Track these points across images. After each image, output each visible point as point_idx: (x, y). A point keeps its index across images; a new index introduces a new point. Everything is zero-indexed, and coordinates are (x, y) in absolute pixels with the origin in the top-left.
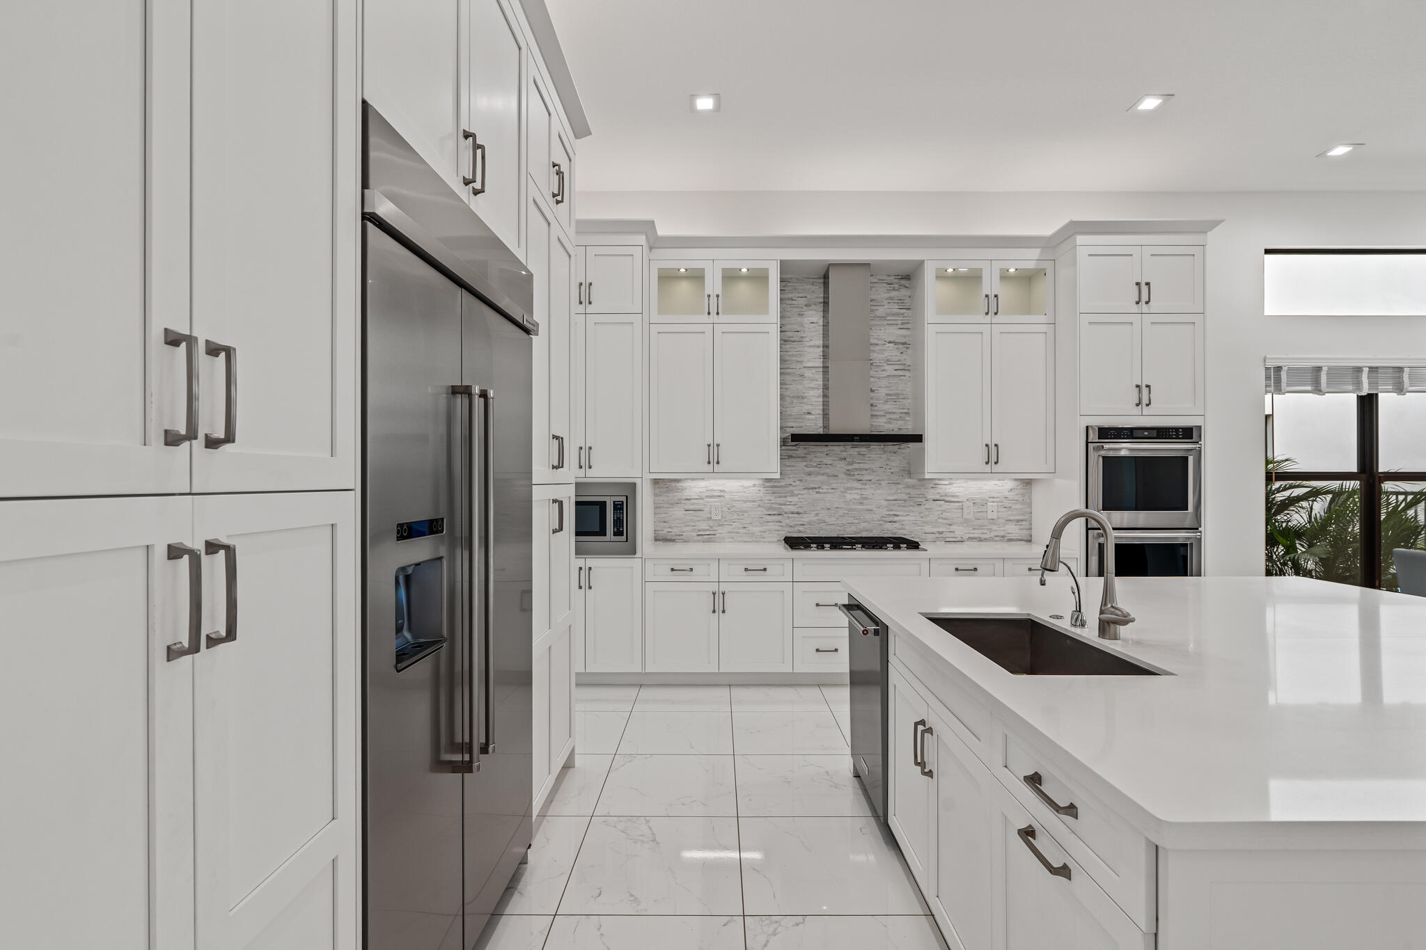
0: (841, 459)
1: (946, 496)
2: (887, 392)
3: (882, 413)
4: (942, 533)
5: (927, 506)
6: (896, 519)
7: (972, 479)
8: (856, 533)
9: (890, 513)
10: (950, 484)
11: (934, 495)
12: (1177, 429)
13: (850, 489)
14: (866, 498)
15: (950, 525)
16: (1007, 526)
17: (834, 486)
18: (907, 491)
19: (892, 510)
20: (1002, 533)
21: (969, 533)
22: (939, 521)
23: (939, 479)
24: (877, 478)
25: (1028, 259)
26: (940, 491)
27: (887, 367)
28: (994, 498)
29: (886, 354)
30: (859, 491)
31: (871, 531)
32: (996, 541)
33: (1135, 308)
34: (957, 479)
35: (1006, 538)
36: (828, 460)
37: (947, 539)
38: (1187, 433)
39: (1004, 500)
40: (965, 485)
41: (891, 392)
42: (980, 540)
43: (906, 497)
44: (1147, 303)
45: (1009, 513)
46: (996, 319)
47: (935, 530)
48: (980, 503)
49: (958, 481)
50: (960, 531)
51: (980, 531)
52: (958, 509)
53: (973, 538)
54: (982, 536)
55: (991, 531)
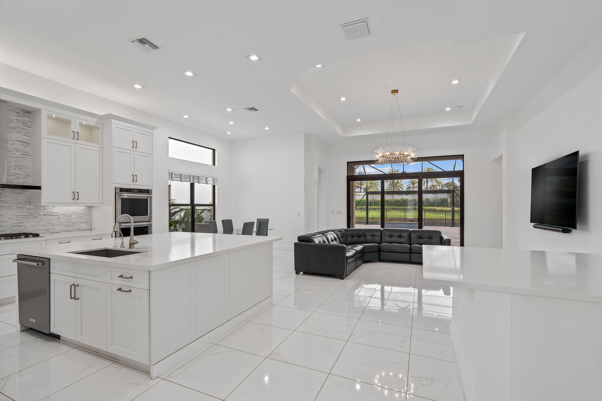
1: (51, 213)
2: (16, 164)
3: (13, 174)
4: (48, 229)
5: (40, 218)
7: (66, 206)
9: (18, 222)
10: (53, 208)
11: (44, 213)
12: (145, 190)
15: (53, 226)
16: (81, 225)
18: (28, 211)
19: (19, 221)
20: (79, 228)
21: (63, 229)
22: (47, 224)
23: (47, 206)
24: (9, 205)
25: (92, 122)
26: (47, 211)
27: (15, 152)
28: (75, 213)
29: (15, 146)
31: (6, 231)
32: (76, 231)
33: (132, 149)
34: (56, 206)
35: (81, 229)
37: (51, 232)
38: (148, 191)
39: (80, 214)
40: (61, 208)
41: (18, 165)
42: (68, 231)
43: (28, 214)
44: (136, 148)
45: (82, 219)
46: (77, 142)
47: (45, 228)
48: (68, 216)
49: (58, 207)
50: (57, 228)
51: (68, 227)
52: (57, 219)
53: (65, 231)
54: (70, 229)
55: (73, 227)
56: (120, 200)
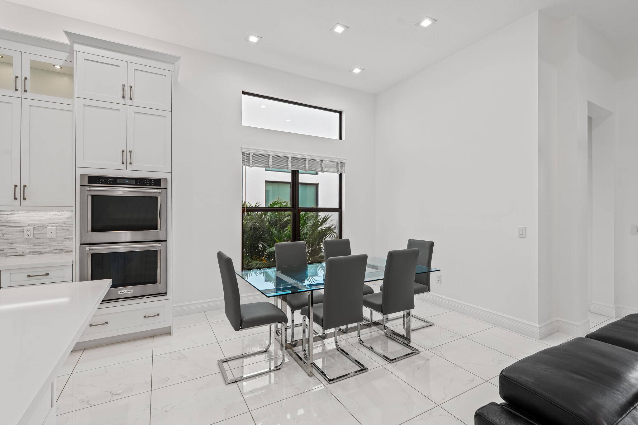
1: (7, 222)
4: (3, 250)
7: (34, 211)
10: (11, 214)
12: (150, 180)
15: (11, 243)
16: (65, 243)
20: (61, 248)
21: (30, 249)
22: (1, 241)
25: (57, 58)
26: (1, 219)
28: (53, 223)
32: (55, 253)
33: (122, 101)
34: (18, 211)
35: (64, 250)
37: (8, 254)
38: (157, 183)
39: (63, 225)
40: (27, 214)
42: (41, 253)
44: (130, 98)
45: (67, 233)
46: (25, 95)
48: (40, 228)
50: (19, 248)
51: (40, 247)
52: (19, 232)
53: (34, 252)
54: (43, 250)
55: (50, 246)
56: (90, 198)
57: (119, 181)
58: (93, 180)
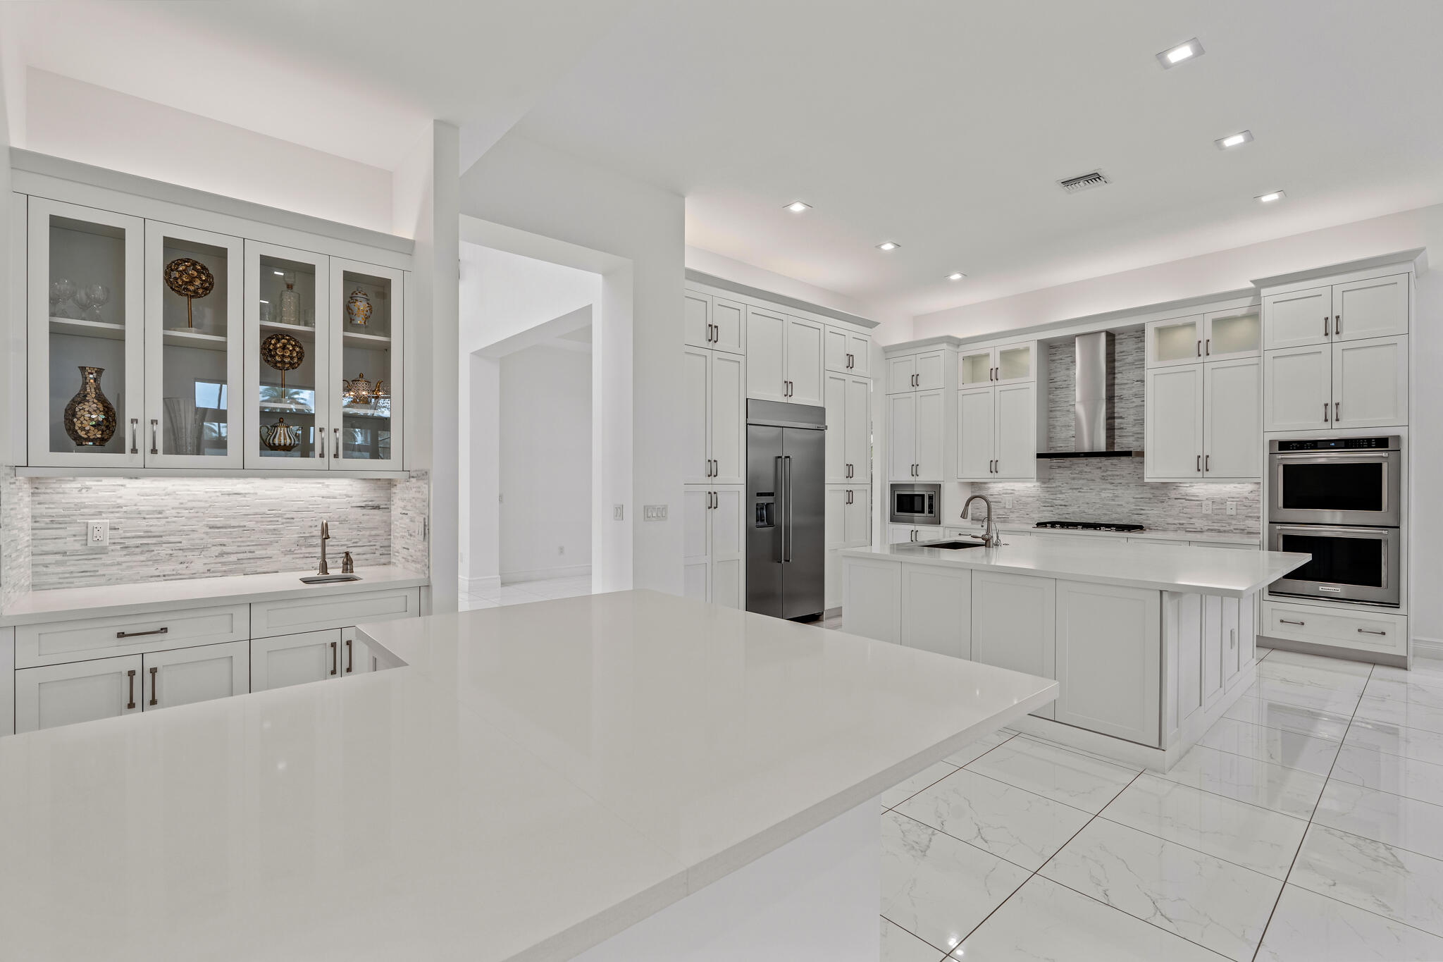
0: (1098, 468)
1: (1187, 495)
2: (1136, 418)
3: (1131, 434)
4: (1183, 524)
5: (1170, 503)
6: (1142, 512)
7: (1213, 483)
8: (1108, 521)
9: (1138, 508)
10: (1190, 486)
11: (1176, 494)
12: (1369, 440)
13: (1105, 489)
14: (1117, 496)
15: (1191, 518)
16: (1247, 522)
17: (1092, 487)
18: (1152, 491)
19: (1139, 506)
20: (1242, 527)
21: (1208, 525)
22: (1181, 515)
23: (1180, 483)
24: (1127, 482)
25: (1240, 307)
26: (1181, 492)
27: (1135, 400)
28: (1233, 498)
29: (1134, 390)
30: (1111, 491)
31: (1122, 520)
32: (1235, 533)
33: (1325, 339)
34: (1197, 483)
35: (1246, 531)
36: (1087, 469)
37: (1188, 530)
38: (1382, 443)
39: (1244, 500)
40: (1205, 487)
41: (1138, 418)
42: (1219, 531)
43: (1151, 496)
44: (1337, 333)
45: (1250, 510)
46: (1208, 359)
47: (1176, 522)
48: (1220, 503)
49: (1199, 484)
50: (1199, 524)
51: (1219, 525)
52: (1197, 506)
53: (1212, 530)
54: (1222, 529)
55: (1230, 524)
56: (1281, 469)
57: (1319, 445)
58: (1285, 446)
